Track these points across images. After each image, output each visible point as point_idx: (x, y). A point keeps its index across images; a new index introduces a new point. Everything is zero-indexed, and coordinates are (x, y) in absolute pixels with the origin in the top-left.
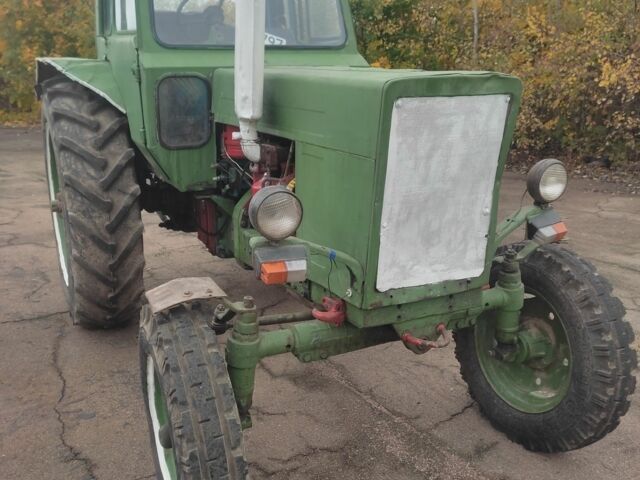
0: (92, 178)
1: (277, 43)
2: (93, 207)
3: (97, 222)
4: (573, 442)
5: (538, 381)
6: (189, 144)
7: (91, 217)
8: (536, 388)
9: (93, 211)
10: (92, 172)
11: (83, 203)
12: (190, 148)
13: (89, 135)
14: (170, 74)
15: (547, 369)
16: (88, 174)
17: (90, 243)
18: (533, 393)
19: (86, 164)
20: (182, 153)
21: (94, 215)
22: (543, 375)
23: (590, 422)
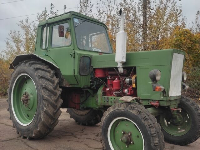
0: (51, 86)
1: (99, 51)
2: (52, 94)
3: (53, 98)
4: (195, 139)
5: (179, 129)
6: (85, 74)
7: (51, 97)
8: (179, 130)
9: (52, 95)
10: (51, 84)
11: (49, 93)
12: (85, 75)
13: (48, 74)
14: (83, 55)
15: (181, 125)
16: (50, 84)
17: (50, 105)
18: (178, 132)
19: (49, 82)
20: (84, 77)
21: (52, 96)
22: (180, 127)
23: (199, 132)
